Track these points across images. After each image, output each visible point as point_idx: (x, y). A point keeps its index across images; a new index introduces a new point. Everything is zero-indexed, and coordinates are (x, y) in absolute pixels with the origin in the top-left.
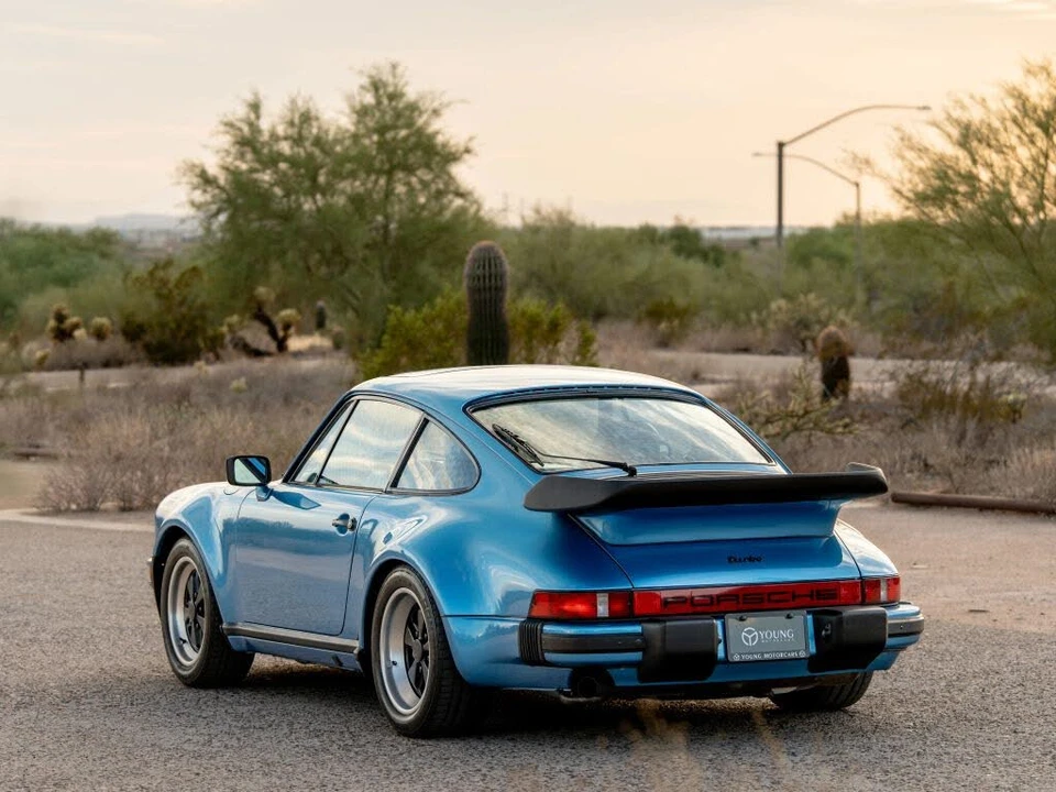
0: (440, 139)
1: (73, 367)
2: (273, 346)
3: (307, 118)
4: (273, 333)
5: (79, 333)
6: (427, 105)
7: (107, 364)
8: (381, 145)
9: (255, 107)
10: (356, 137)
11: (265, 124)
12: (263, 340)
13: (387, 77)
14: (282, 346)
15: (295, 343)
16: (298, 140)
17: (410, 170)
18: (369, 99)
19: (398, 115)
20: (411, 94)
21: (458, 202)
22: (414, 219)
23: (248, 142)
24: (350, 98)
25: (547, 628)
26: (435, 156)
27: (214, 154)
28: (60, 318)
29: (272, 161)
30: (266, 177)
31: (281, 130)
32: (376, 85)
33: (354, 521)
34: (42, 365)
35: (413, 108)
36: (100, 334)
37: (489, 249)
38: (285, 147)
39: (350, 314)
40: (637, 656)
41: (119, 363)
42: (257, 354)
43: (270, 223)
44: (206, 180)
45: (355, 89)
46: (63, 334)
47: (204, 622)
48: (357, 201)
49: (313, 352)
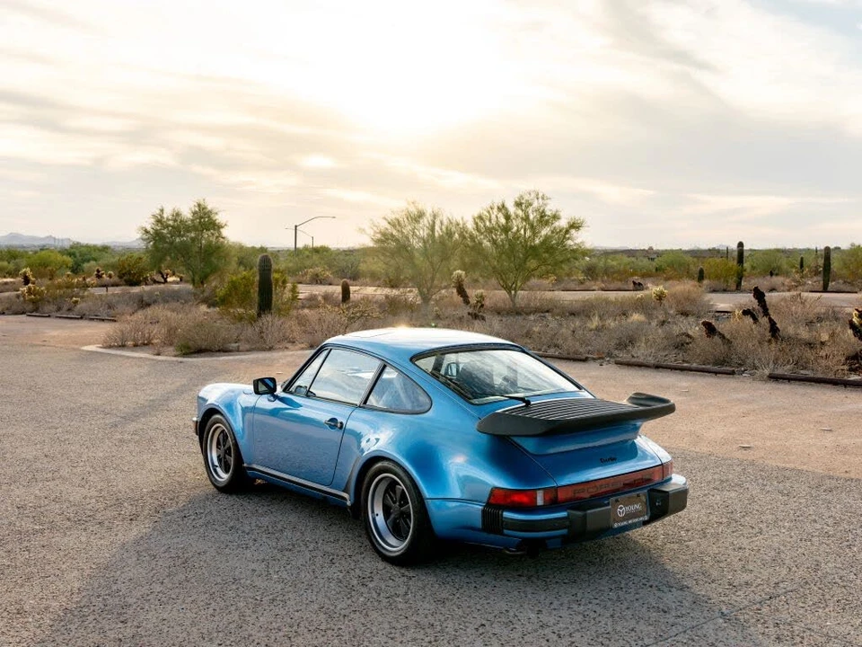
0: (217, 221)
1: (103, 286)
2: (163, 280)
3: (178, 214)
4: (163, 276)
5: (104, 276)
6: (215, 211)
7: (113, 286)
8: (200, 222)
9: (162, 210)
10: (192, 221)
11: (165, 216)
12: (159, 278)
13: (202, 203)
14: (165, 280)
15: (169, 279)
16: (175, 221)
17: (209, 230)
18: (197, 209)
19: (205, 214)
20: (209, 208)
21: (222, 240)
22: (210, 244)
23: (159, 221)
24: (190, 209)
25: (507, 514)
26: (215, 226)
27: (149, 224)
28: (98, 271)
29: (168, 226)
30: (165, 231)
31: (170, 217)
32: (199, 205)
33: (341, 423)
34: (92, 286)
35: (210, 212)
36: (110, 276)
37: (267, 256)
38: (171, 223)
39: (191, 273)
40: (564, 531)
41: (117, 285)
42: (159, 283)
43: (165, 245)
44: (147, 232)
45: (192, 206)
46: (99, 276)
47: (232, 461)
48: (193, 240)
49: (174, 282)
